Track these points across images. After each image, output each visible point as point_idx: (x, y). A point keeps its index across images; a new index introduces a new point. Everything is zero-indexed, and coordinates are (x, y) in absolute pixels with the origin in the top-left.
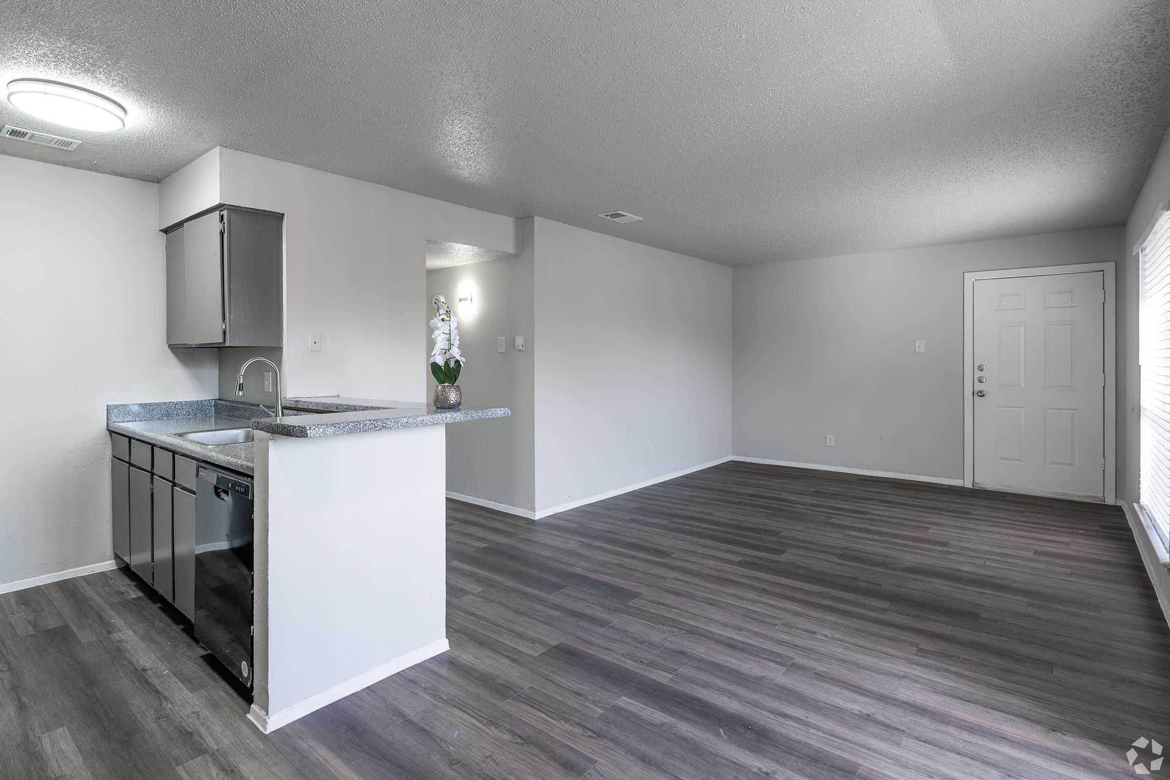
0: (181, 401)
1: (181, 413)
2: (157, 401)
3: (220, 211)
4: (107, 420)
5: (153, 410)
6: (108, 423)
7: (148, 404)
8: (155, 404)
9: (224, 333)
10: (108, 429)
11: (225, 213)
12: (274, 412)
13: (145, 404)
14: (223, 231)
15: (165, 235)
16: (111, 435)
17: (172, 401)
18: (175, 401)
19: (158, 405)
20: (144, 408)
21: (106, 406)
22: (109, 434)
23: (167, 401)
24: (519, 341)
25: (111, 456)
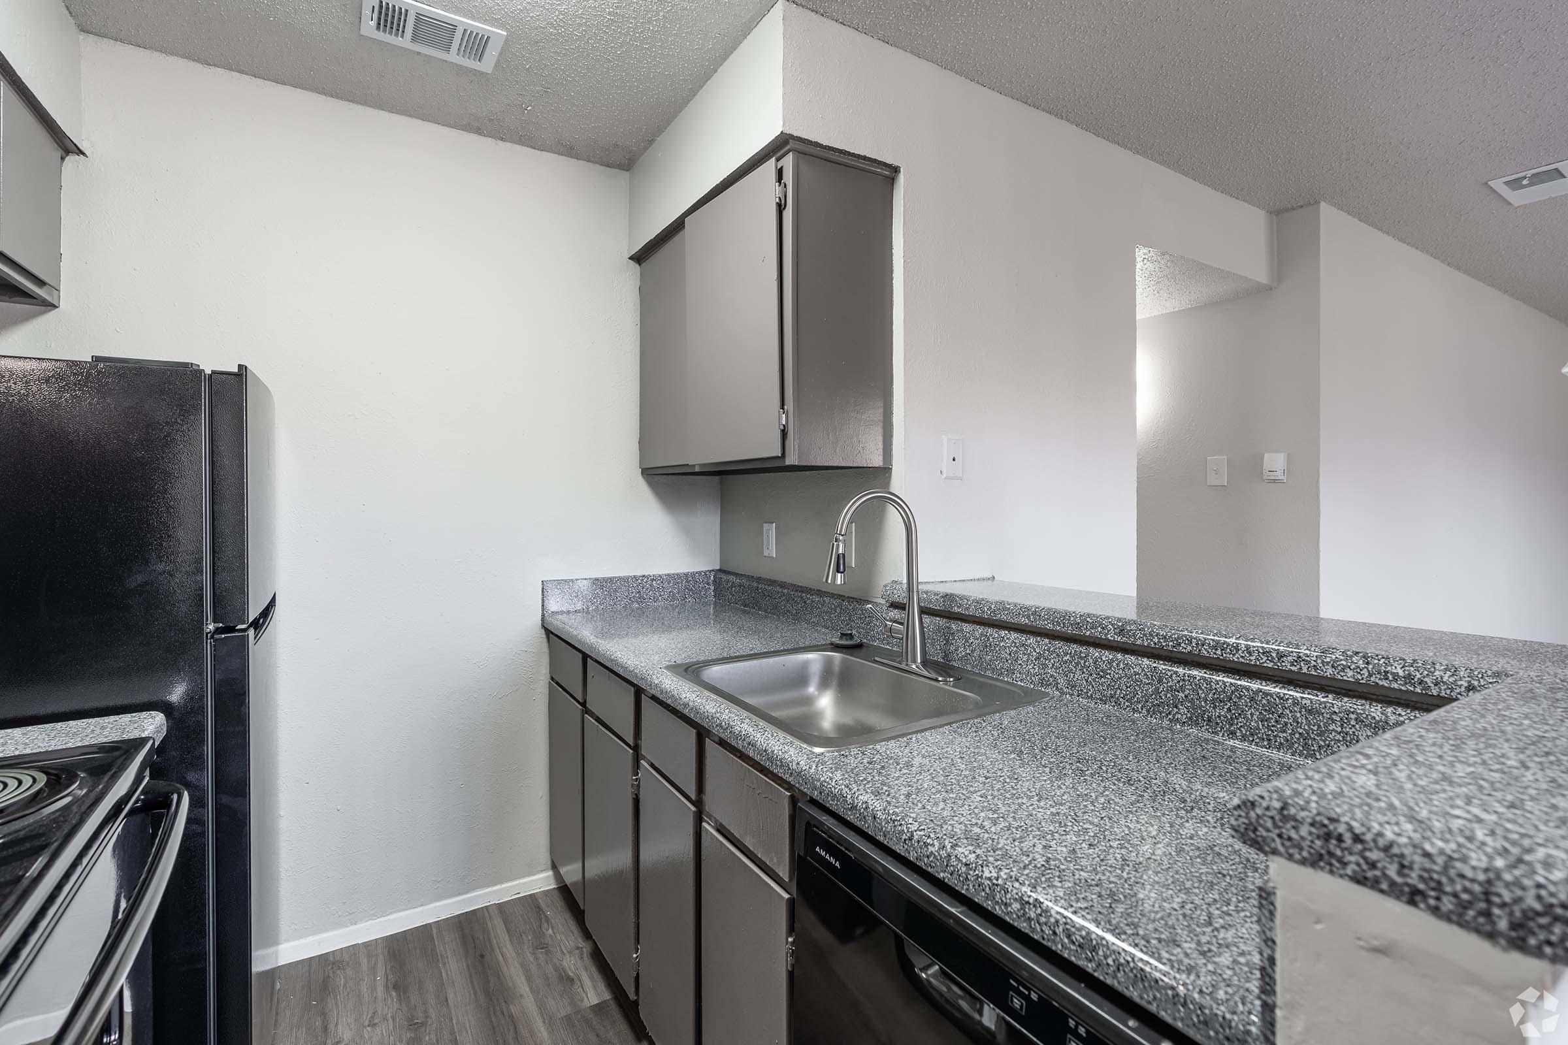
0: (660, 573)
1: (661, 596)
2: (622, 574)
3: (778, 160)
4: (543, 610)
5: (615, 591)
6: (543, 615)
7: (608, 578)
8: (620, 579)
9: (784, 433)
10: (543, 626)
11: (788, 162)
12: (902, 624)
13: (604, 579)
14: (783, 202)
15: (637, 266)
16: (548, 638)
17: (646, 574)
18: (651, 574)
19: (624, 580)
20: (602, 587)
21: (541, 583)
22: (544, 636)
23: (639, 573)
24: (1275, 462)
25: (548, 676)
